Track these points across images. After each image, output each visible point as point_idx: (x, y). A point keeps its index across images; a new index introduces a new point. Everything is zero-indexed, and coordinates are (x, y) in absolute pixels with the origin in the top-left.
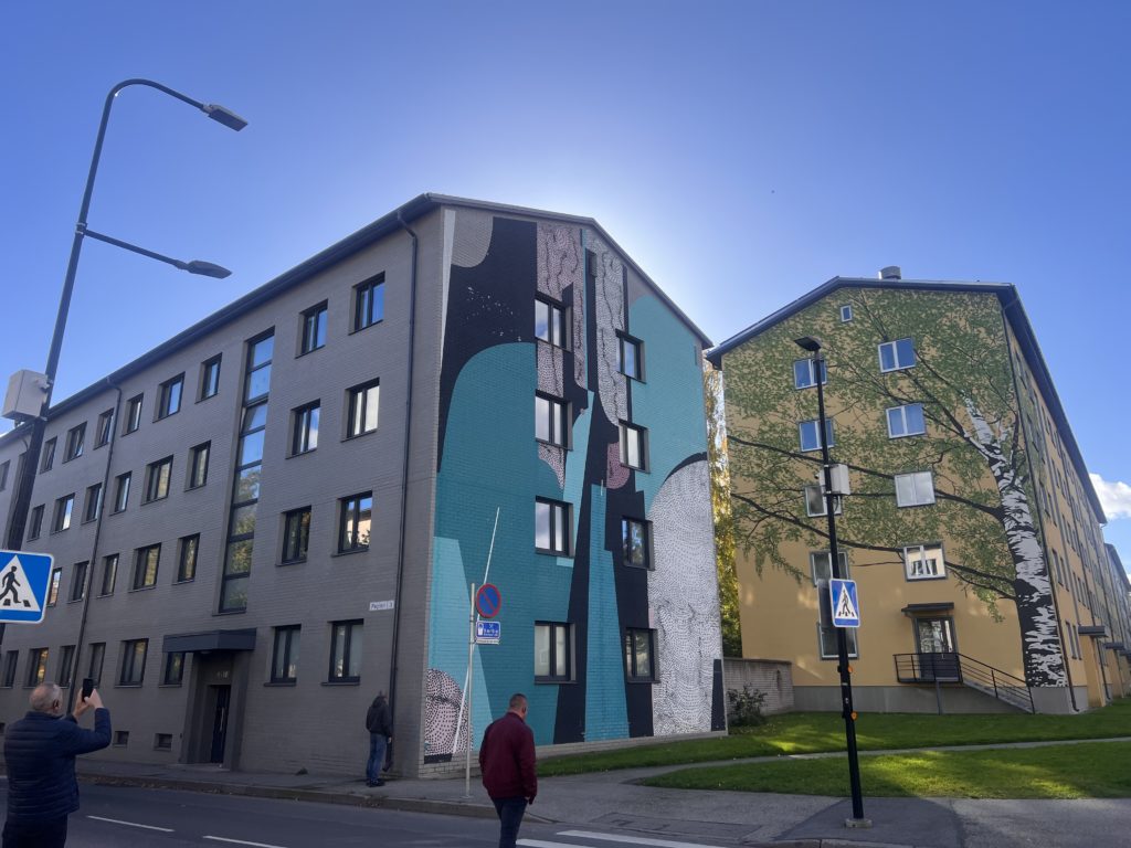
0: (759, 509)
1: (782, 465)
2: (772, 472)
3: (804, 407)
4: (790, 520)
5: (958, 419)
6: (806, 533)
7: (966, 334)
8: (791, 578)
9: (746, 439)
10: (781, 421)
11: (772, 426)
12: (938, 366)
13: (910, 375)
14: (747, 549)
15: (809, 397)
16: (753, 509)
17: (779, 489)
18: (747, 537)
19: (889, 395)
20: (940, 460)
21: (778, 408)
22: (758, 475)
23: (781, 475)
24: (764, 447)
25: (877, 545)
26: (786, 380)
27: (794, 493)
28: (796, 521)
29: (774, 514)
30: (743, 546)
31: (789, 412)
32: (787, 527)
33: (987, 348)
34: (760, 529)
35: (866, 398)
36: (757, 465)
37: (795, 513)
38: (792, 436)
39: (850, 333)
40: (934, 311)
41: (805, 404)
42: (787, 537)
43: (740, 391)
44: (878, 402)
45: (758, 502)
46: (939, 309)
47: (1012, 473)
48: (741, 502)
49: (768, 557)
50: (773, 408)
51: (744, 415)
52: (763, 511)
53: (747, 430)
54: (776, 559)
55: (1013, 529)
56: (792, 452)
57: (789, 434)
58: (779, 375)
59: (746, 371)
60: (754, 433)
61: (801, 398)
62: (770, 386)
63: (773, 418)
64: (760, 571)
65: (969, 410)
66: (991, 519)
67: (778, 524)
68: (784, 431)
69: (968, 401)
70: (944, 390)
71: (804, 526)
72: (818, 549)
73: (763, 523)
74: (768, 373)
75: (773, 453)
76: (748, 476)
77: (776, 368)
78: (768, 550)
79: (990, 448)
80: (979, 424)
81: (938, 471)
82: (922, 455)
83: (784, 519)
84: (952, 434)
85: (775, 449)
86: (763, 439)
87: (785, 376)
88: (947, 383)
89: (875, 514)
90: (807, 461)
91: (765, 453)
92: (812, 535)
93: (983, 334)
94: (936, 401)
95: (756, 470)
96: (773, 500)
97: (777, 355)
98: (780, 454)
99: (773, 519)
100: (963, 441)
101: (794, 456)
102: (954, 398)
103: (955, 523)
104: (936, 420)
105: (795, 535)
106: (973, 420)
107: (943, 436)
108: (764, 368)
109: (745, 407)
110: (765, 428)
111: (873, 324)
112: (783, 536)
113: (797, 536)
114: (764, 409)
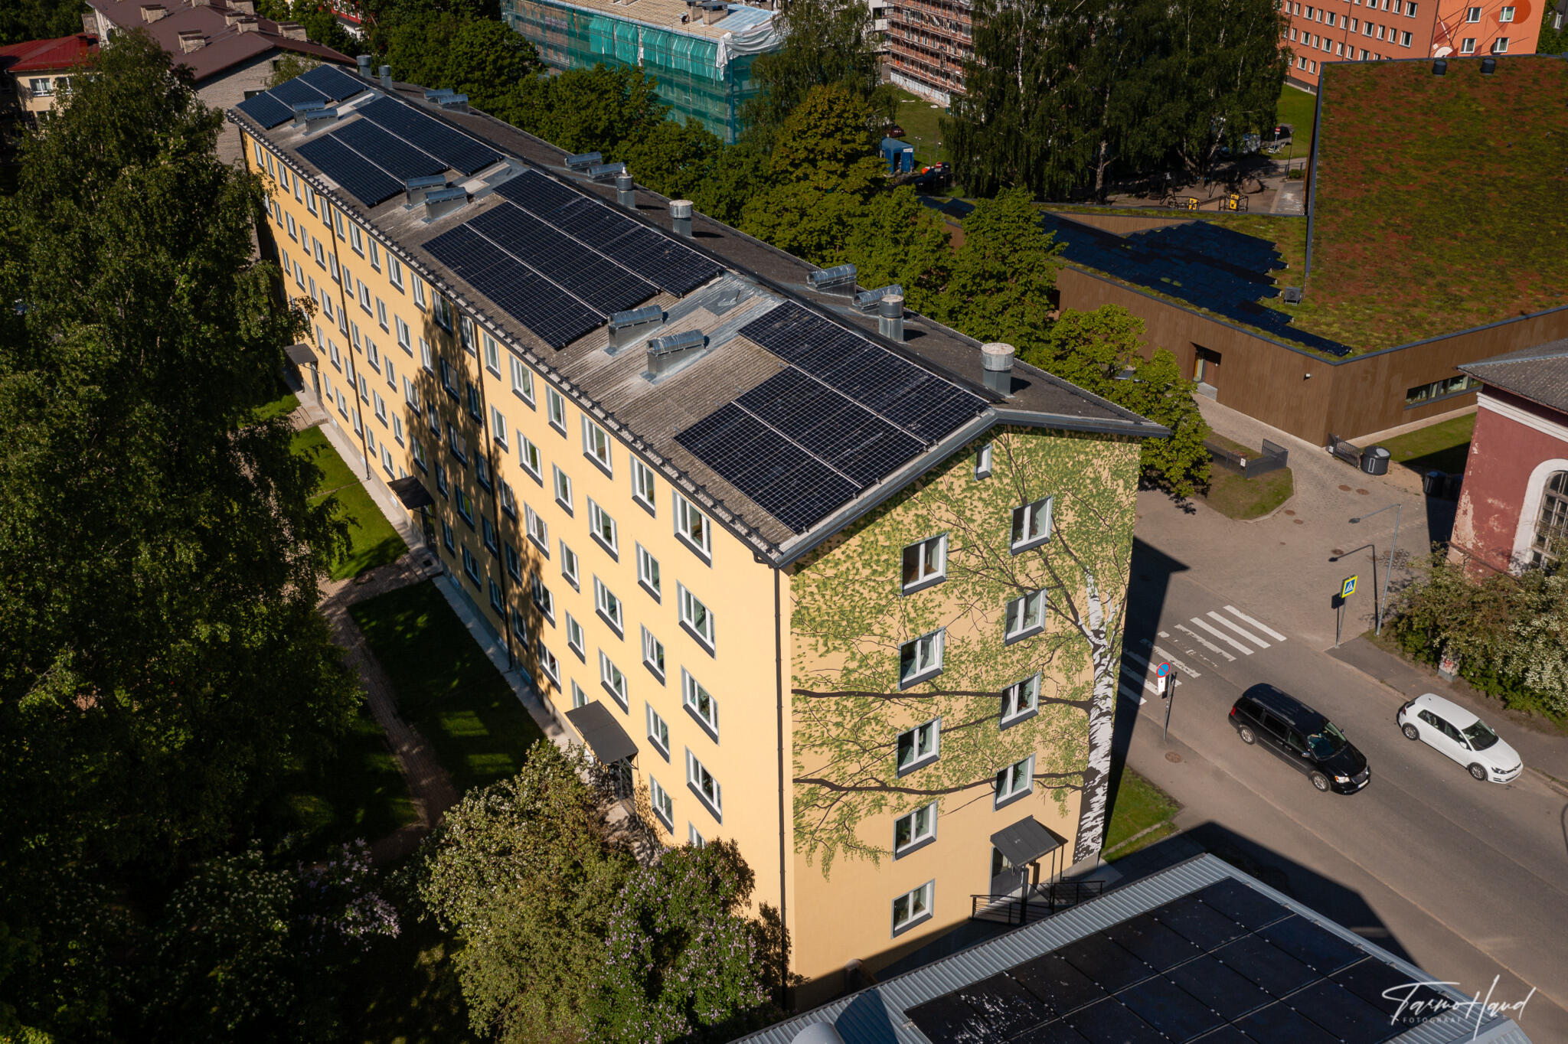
0: (832, 787)
1: (871, 714)
2: (857, 729)
3: (910, 621)
4: (875, 789)
5: (1076, 605)
6: (894, 799)
7: (1105, 490)
8: (868, 861)
9: (822, 689)
10: (876, 648)
11: (865, 660)
12: (1070, 536)
13: (1041, 553)
14: (813, 849)
15: (920, 604)
16: (824, 790)
17: (865, 751)
18: (812, 833)
19: (1015, 584)
20: (1051, 659)
21: (876, 629)
22: (834, 739)
23: (869, 729)
26: (891, 582)
27: (882, 749)
28: (882, 787)
29: (854, 788)
30: (807, 847)
31: (890, 632)
32: (870, 798)
33: (1120, 507)
34: (830, 814)
35: (989, 592)
36: (835, 724)
37: (881, 777)
38: (890, 668)
39: (985, 495)
40: (1082, 457)
41: (912, 615)
42: (868, 811)
43: (819, 609)
44: (1002, 596)
45: (832, 779)
46: (1087, 454)
47: (1109, 657)
48: (808, 786)
49: (840, 847)
50: (868, 629)
51: (822, 649)
52: (839, 788)
53: (824, 674)
54: (849, 845)
55: (1097, 718)
56: (888, 692)
57: (886, 666)
58: (881, 574)
59: (830, 573)
60: (836, 676)
61: (909, 606)
62: (866, 594)
63: (866, 645)
64: (828, 870)
65: (1089, 590)
66: (1081, 712)
67: (859, 799)
68: (880, 663)
69: (1090, 580)
70: (1071, 568)
71: (890, 790)
72: (906, 813)
73: (839, 804)
74: (866, 572)
75: (862, 700)
76: (821, 745)
77: (878, 562)
78: (841, 838)
79: (1097, 633)
80: (1094, 606)
81: (1047, 673)
82: (1035, 657)
83: (868, 789)
84: (1068, 623)
85: (861, 694)
87: (890, 575)
88: (1076, 559)
89: (975, 745)
90: (906, 701)
91: (850, 703)
92: (899, 797)
93: (1120, 490)
94: (1061, 585)
95: (834, 732)
96: (854, 768)
97: (881, 538)
98: (871, 699)
99: (852, 794)
100: (1075, 631)
101: (889, 697)
102: (1078, 578)
103: (1050, 730)
104: (1056, 610)
105: (877, 805)
106: (1090, 601)
107: (1059, 630)
108: (859, 565)
109: (825, 636)
111: (1012, 479)
112: (864, 812)
113: (880, 806)
114: (854, 634)
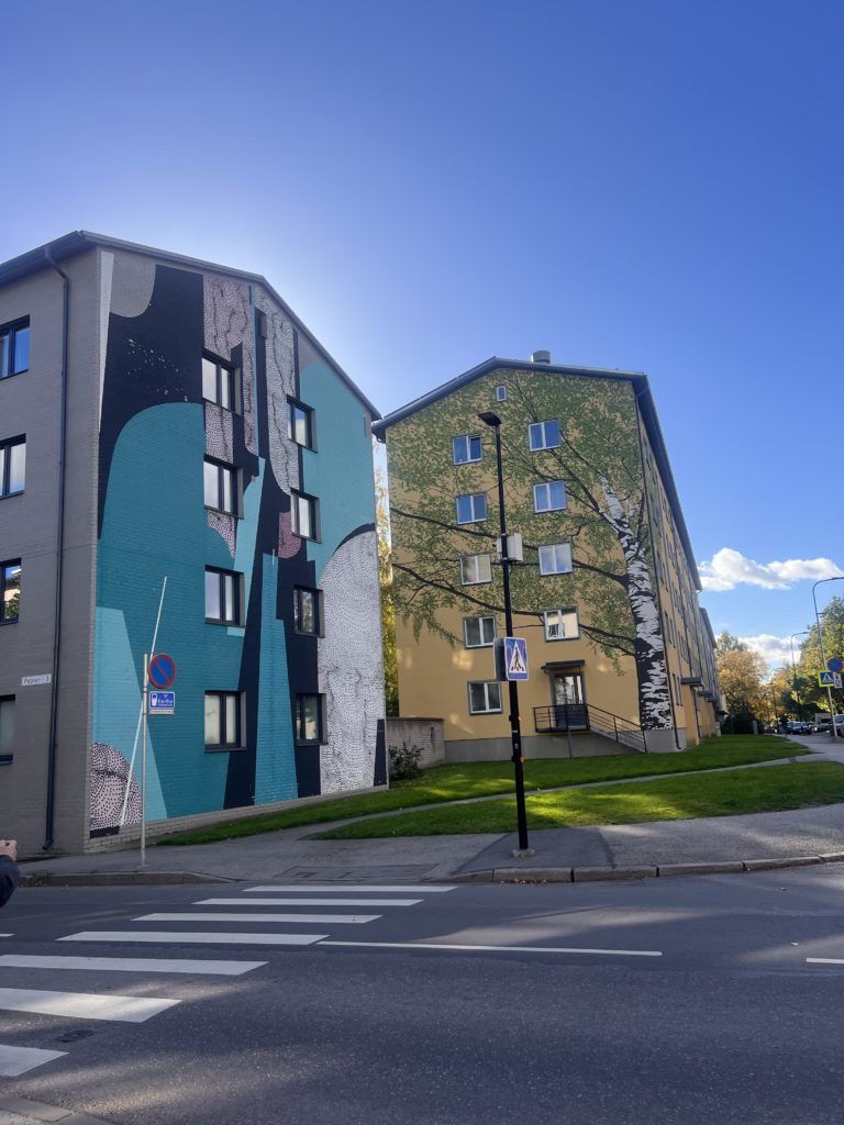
0: (418, 578)
1: (440, 536)
2: (431, 543)
3: (461, 482)
4: (447, 589)
5: (594, 496)
6: (459, 600)
7: (604, 418)
8: (445, 642)
9: (407, 512)
10: (439, 494)
11: (432, 499)
12: (579, 447)
13: (555, 455)
14: (406, 616)
15: (466, 472)
16: (413, 578)
17: (437, 560)
18: (407, 604)
19: (537, 472)
20: (578, 533)
21: (438, 482)
22: (418, 546)
23: (439, 546)
24: (424, 519)
25: (522, 610)
26: (446, 456)
27: (450, 563)
28: (452, 589)
29: (431, 583)
30: (402, 613)
31: (447, 486)
32: (444, 594)
33: (621, 432)
34: (419, 597)
35: (516, 474)
36: (418, 536)
37: (451, 582)
38: (450, 509)
39: (505, 413)
40: (578, 395)
41: (462, 479)
42: (443, 604)
43: (403, 464)
44: (527, 479)
45: (417, 572)
46: (582, 393)
47: (637, 545)
48: (402, 571)
49: (425, 622)
50: (434, 482)
51: (406, 488)
52: (422, 580)
53: (410, 503)
54: (433, 625)
55: (636, 595)
56: (449, 524)
57: (447, 507)
58: (439, 451)
59: (408, 445)
60: (415, 506)
61: (459, 473)
62: (430, 460)
63: (433, 492)
64: (418, 635)
65: (604, 488)
66: (618, 585)
67: (435, 592)
68: (443, 504)
69: (604, 480)
70: (584, 469)
71: (458, 593)
72: (470, 614)
73: (421, 591)
74: (429, 448)
75: (432, 525)
76: (408, 547)
77: (436, 443)
78: (426, 616)
79: (620, 523)
80: (612, 501)
81: (576, 543)
82: (562, 529)
83: (441, 587)
84: (589, 509)
85: (433, 522)
86: (423, 511)
87: (445, 452)
88: (587, 463)
89: (521, 581)
90: (463, 534)
91: (425, 525)
92: (465, 601)
93: (619, 419)
94: (576, 480)
95: (417, 541)
96: (431, 569)
97: (437, 430)
98: (438, 526)
99: (431, 587)
100: (598, 516)
101: (451, 528)
102: (592, 477)
103: (588, 590)
104: (576, 497)
105: (450, 601)
106: (607, 497)
107: (581, 512)
108: (425, 443)
109: (407, 480)
110: (426, 502)
111: (524, 405)
112: (439, 603)
113: (451, 603)
114: (424, 483)
